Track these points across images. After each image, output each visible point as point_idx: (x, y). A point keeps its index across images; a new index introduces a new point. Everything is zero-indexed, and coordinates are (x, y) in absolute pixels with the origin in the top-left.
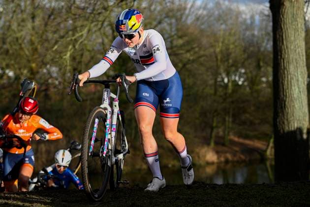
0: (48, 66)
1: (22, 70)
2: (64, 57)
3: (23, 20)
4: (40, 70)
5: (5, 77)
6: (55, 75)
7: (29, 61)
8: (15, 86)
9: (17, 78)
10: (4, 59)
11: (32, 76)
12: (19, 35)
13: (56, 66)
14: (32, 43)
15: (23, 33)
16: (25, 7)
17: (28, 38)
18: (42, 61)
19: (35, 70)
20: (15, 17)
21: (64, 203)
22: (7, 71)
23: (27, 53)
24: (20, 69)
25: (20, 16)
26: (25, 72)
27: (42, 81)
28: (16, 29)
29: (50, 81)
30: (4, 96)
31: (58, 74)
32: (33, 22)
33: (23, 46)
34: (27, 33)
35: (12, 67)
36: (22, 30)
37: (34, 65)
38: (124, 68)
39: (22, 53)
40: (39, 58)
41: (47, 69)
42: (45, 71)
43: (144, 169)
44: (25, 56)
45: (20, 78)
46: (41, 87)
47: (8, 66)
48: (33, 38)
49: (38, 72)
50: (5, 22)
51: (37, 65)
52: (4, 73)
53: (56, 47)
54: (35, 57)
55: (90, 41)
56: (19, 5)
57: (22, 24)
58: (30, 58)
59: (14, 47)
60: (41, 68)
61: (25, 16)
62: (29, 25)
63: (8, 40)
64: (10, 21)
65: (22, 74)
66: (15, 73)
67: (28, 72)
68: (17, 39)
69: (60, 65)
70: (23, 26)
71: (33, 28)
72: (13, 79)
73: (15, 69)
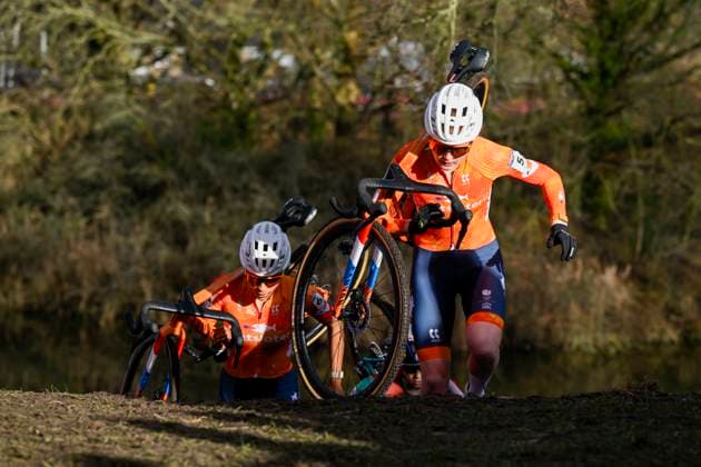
0: (394, 39)
1: (318, 51)
2: (442, 12)
4: (371, 50)
5: (270, 71)
6: (413, 65)
7: (338, 24)
8: (297, 96)
9: (305, 74)
10: (268, 18)
11: (347, 69)
13: (417, 41)
18: (377, 24)
19: (356, 52)
21: (437, 434)
22: (276, 54)
24: (312, 48)
26: (328, 54)
27: (377, 83)
29: (398, 82)
30: (266, 127)
31: (422, 62)
35: (290, 41)
37: (352, 36)
38: (614, 45)
40: (367, 14)
41: (390, 49)
42: (384, 52)
43: (672, 342)
44: (327, 11)
45: (313, 74)
46: (371, 101)
47: (278, 39)
49: (364, 57)
51: (362, 36)
52: (267, 57)
54: (354, 13)
58: (342, 17)
60: (372, 44)
65: (319, 62)
66: (297, 59)
67: (335, 56)
69: (427, 36)
72: (293, 78)
73: (299, 48)
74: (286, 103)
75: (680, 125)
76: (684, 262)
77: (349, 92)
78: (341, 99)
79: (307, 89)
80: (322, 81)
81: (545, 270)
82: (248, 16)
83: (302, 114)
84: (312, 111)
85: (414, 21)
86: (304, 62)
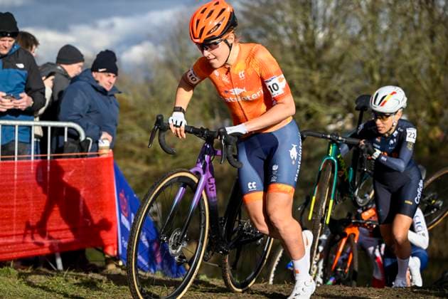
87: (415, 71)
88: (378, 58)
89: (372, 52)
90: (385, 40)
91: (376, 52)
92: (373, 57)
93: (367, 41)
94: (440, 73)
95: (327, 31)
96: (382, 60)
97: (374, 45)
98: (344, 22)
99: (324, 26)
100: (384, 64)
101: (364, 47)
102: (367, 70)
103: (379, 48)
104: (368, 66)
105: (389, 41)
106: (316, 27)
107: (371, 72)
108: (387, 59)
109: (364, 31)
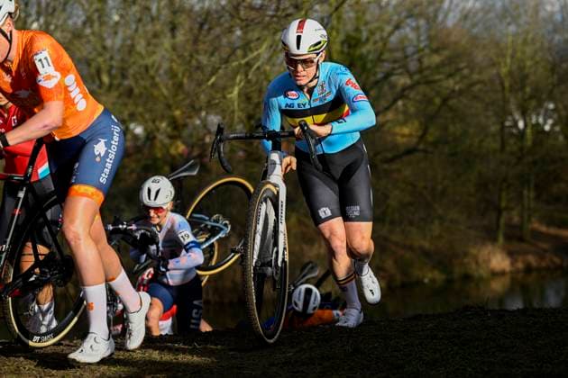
0: (203, 114)
1: (157, 123)
2: (229, 96)
3: (156, 35)
4: (189, 121)
7: (169, 107)
8: (146, 151)
9: (150, 137)
10: (125, 105)
11: (176, 133)
12: (149, 61)
13: (217, 114)
14: (172, 74)
15: (156, 58)
16: (158, 10)
17: (166, 65)
18: (192, 105)
19: (181, 122)
20: (141, 30)
22: (132, 126)
23: (165, 92)
24: (154, 121)
25: (149, 27)
26: (164, 125)
27: (194, 140)
28: (143, 52)
30: (128, 171)
32: (174, 36)
33: (157, 79)
34: (163, 57)
35: (140, 118)
36: (154, 53)
37: (177, 113)
39: (156, 93)
40: (184, 99)
41: (201, 120)
42: (198, 122)
44: (161, 98)
45: (155, 138)
46: (191, 152)
47: (132, 117)
48: (175, 66)
49: (185, 125)
50: (124, 40)
51: (183, 113)
52: (126, 128)
53: (213, 79)
54: (179, 98)
55: (274, 65)
56: (148, 9)
57: (154, 41)
58: (171, 102)
59: (142, 83)
60: (190, 117)
61: (158, 27)
62: (167, 42)
63: (131, 71)
64: (132, 38)
65: (158, 130)
66: (145, 129)
67: (169, 125)
68: (147, 69)
69: (223, 111)
70: (156, 45)
71: (174, 48)
72: (143, 140)
73: (146, 122)
74: (139, 156)
75: (379, 157)
76: (386, 239)
77: (177, 147)
78: (173, 151)
79: (152, 146)
80: (161, 141)
81: (302, 249)
82: (113, 104)
83: (150, 162)
84: (155, 159)
85: (214, 102)
86: (149, 130)
87: (152, 72)
88: (108, 56)
89: (99, 47)
90: (116, 33)
91: (104, 48)
92: (100, 55)
93: (93, 33)
94: (183, 75)
95: (42, 20)
96: (112, 58)
97: (102, 39)
98: (64, 10)
99: (39, 14)
100: (114, 63)
101: (89, 42)
102: (93, 70)
103: (109, 43)
104: (94, 64)
105: (120, 35)
106: (28, 15)
107: (99, 72)
108: (118, 57)
109: (88, 21)
